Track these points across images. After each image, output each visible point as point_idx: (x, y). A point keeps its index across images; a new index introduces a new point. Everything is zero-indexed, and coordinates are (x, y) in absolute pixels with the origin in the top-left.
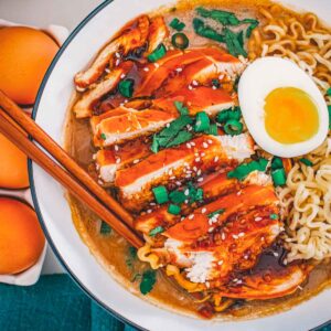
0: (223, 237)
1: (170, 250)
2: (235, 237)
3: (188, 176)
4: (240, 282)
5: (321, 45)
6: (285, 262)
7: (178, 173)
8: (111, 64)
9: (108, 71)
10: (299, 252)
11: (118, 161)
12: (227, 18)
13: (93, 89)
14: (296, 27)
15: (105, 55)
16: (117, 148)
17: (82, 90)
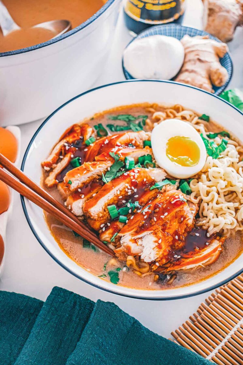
0: (155, 219)
1: (125, 244)
2: (163, 217)
3: (129, 193)
4: (179, 257)
5: (188, 117)
6: (208, 235)
7: (123, 193)
8: (63, 151)
9: (61, 157)
10: (215, 226)
11: (83, 196)
12: (128, 118)
13: (55, 168)
14: (171, 112)
15: (58, 147)
16: (79, 190)
17: (47, 169)
